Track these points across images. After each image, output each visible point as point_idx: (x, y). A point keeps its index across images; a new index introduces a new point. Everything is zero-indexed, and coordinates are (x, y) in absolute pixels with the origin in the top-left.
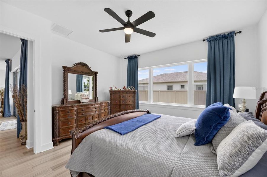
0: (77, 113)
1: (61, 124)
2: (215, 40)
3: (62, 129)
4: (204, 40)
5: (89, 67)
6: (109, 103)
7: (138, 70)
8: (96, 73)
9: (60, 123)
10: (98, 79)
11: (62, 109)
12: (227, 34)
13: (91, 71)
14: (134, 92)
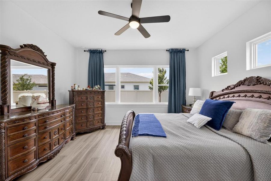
0: (38, 127)
1: (9, 154)
2: (174, 52)
3: (11, 162)
4: (167, 50)
5: (45, 54)
6: (73, 107)
7: (104, 67)
8: (53, 65)
9: (9, 151)
10: (56, 74)
11: (10, 125)
12: (181, 49)
13: (47, 60)
14: (103, 93)
